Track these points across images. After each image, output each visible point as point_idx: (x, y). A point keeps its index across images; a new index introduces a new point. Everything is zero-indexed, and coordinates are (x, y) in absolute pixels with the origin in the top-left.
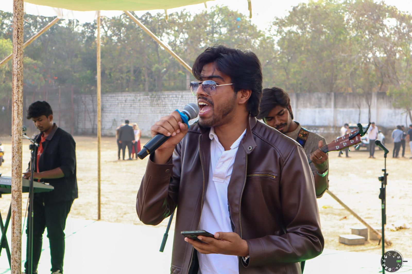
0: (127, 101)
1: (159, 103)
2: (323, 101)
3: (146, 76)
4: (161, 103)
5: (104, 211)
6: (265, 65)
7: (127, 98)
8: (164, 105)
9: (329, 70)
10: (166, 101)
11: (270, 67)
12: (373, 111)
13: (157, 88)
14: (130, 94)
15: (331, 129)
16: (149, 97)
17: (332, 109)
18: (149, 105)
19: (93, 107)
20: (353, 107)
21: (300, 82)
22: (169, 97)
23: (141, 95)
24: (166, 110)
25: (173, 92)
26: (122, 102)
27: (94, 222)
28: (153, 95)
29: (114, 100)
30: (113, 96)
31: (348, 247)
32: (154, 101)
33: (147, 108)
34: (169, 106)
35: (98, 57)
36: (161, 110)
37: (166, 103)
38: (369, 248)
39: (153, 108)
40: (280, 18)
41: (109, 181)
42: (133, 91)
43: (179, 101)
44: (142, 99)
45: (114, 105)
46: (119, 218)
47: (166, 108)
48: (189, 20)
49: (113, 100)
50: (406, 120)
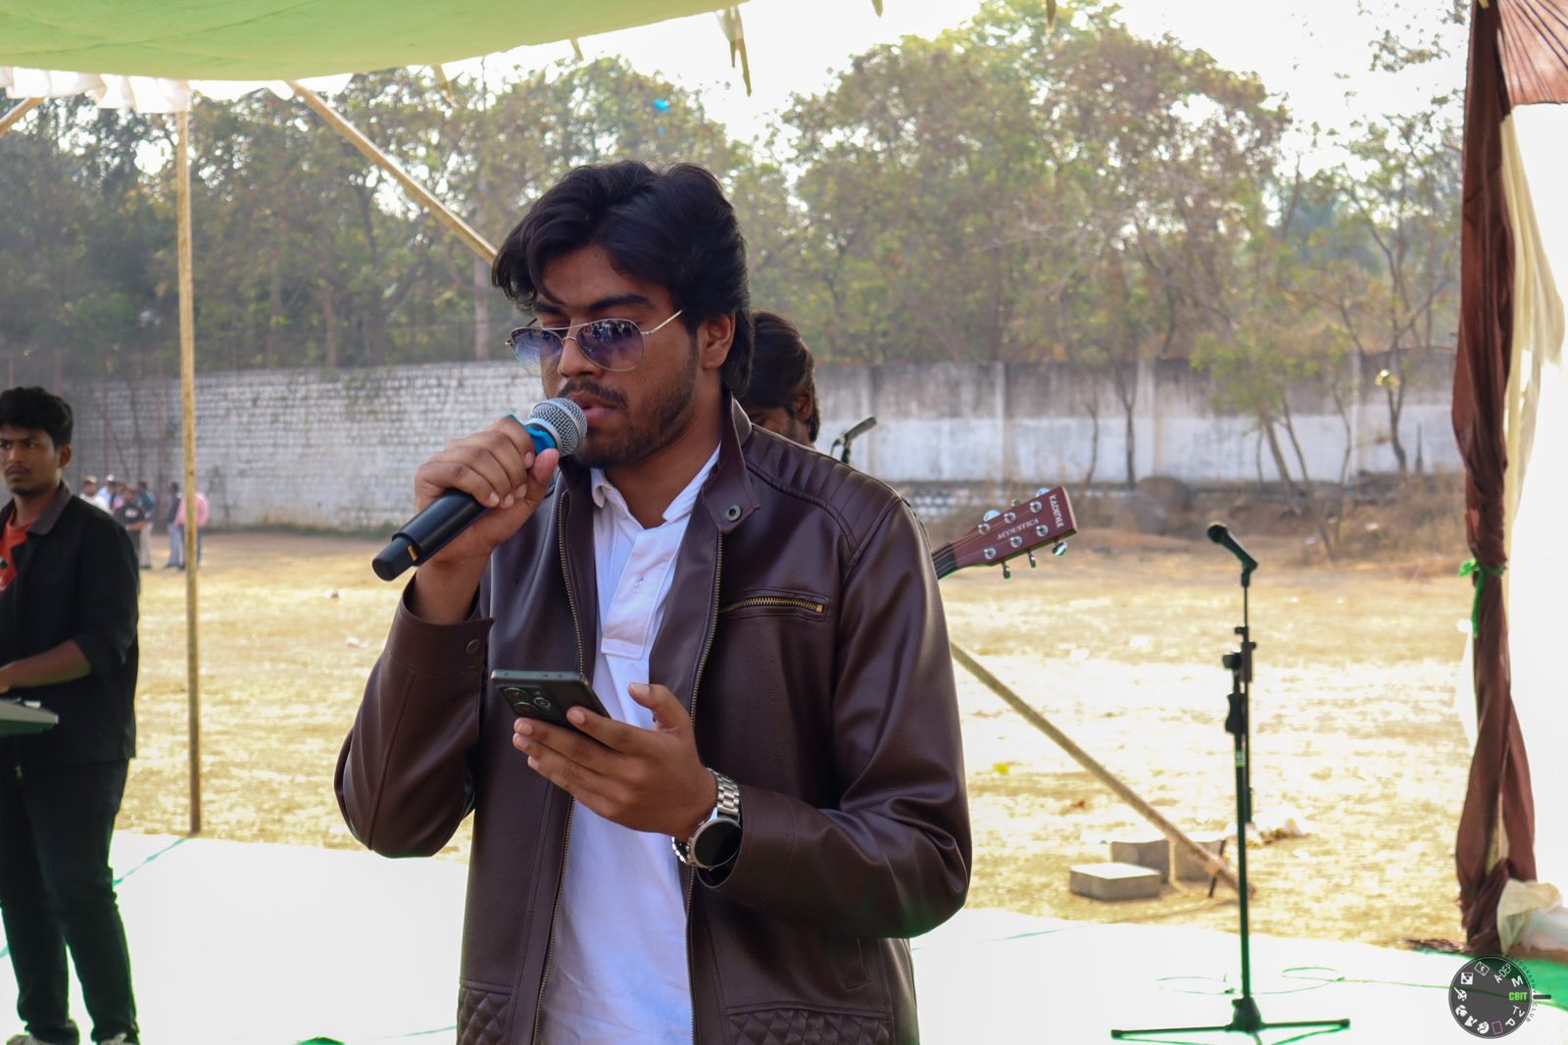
0: (259, 403)
1: (378, 408)
2: (967, 394)
3: (328, 309)
4: (386, 409)
5: (212, 802)
6: (758, 269)
7: (259, 393)
8: (394, 417)
9: (984, 284)
10: (402, 400)
11: (772, 273)
12: (1144, 426)
13: (367, 353)
14: (273, 378)
15: (998, 493)
16: (339, 386)
17: (1000, 422)
18: (340, 414)
19: (137, 425)
20: (1072, 412)
21: (882, 326)
22: (414, 387)
23: (312, 377)
24: (402, 432)
25: (427, 366)
26: (243, 408)
27: (177, 843)
28: (352, 380)
29: (211, 401)
30: (210, 386)
31: (1104, 908)
32: (360, 402)
33: (334, 426)
34: (415, 417)
35: (180, 239)
36: (386, 432)
37: (402, 408)
38: (1177, 908)
39: (356, 426)
40: (809, 98)
41: (216, 693)
42: (283, 365)
43: (451, 399)
44: (315, 395)
45: (215, 416)
46: (269, 826)
47: (401, 428)
48: (480, 108)
49: (209, 397)
50: (1258, 456)
